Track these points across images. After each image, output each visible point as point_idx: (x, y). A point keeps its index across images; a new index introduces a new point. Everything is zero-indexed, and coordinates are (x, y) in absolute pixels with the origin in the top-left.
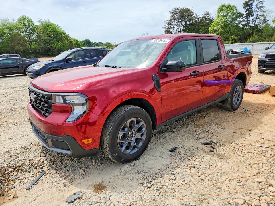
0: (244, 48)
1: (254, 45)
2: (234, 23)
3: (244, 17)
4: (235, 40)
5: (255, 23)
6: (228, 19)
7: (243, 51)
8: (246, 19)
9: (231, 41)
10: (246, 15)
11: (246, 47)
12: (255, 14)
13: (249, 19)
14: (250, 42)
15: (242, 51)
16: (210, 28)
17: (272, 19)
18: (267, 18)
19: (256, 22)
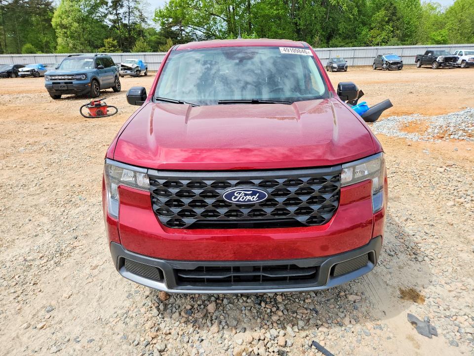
0: (137, 60)
1: (147, 56)
2: (96, 16)
3: (110, 7)
4: (113, 46)
5: (129, 20)
6: (82, 7)
7: (138, 67)
8: (115, 11)
9: (109, 48)
10: (111, 4)
11: (140, 60)
12: (125, 5)
13: (118, 12)
14: (139, 52)
15: (137, 65)
16: (54, 20)
17: (152, 16)
18: (145, 15)
19: (131, 18)
